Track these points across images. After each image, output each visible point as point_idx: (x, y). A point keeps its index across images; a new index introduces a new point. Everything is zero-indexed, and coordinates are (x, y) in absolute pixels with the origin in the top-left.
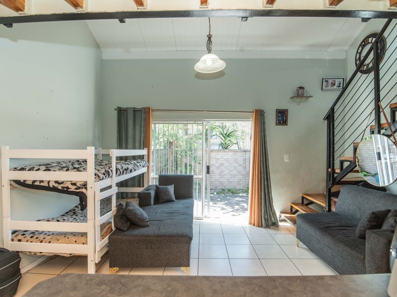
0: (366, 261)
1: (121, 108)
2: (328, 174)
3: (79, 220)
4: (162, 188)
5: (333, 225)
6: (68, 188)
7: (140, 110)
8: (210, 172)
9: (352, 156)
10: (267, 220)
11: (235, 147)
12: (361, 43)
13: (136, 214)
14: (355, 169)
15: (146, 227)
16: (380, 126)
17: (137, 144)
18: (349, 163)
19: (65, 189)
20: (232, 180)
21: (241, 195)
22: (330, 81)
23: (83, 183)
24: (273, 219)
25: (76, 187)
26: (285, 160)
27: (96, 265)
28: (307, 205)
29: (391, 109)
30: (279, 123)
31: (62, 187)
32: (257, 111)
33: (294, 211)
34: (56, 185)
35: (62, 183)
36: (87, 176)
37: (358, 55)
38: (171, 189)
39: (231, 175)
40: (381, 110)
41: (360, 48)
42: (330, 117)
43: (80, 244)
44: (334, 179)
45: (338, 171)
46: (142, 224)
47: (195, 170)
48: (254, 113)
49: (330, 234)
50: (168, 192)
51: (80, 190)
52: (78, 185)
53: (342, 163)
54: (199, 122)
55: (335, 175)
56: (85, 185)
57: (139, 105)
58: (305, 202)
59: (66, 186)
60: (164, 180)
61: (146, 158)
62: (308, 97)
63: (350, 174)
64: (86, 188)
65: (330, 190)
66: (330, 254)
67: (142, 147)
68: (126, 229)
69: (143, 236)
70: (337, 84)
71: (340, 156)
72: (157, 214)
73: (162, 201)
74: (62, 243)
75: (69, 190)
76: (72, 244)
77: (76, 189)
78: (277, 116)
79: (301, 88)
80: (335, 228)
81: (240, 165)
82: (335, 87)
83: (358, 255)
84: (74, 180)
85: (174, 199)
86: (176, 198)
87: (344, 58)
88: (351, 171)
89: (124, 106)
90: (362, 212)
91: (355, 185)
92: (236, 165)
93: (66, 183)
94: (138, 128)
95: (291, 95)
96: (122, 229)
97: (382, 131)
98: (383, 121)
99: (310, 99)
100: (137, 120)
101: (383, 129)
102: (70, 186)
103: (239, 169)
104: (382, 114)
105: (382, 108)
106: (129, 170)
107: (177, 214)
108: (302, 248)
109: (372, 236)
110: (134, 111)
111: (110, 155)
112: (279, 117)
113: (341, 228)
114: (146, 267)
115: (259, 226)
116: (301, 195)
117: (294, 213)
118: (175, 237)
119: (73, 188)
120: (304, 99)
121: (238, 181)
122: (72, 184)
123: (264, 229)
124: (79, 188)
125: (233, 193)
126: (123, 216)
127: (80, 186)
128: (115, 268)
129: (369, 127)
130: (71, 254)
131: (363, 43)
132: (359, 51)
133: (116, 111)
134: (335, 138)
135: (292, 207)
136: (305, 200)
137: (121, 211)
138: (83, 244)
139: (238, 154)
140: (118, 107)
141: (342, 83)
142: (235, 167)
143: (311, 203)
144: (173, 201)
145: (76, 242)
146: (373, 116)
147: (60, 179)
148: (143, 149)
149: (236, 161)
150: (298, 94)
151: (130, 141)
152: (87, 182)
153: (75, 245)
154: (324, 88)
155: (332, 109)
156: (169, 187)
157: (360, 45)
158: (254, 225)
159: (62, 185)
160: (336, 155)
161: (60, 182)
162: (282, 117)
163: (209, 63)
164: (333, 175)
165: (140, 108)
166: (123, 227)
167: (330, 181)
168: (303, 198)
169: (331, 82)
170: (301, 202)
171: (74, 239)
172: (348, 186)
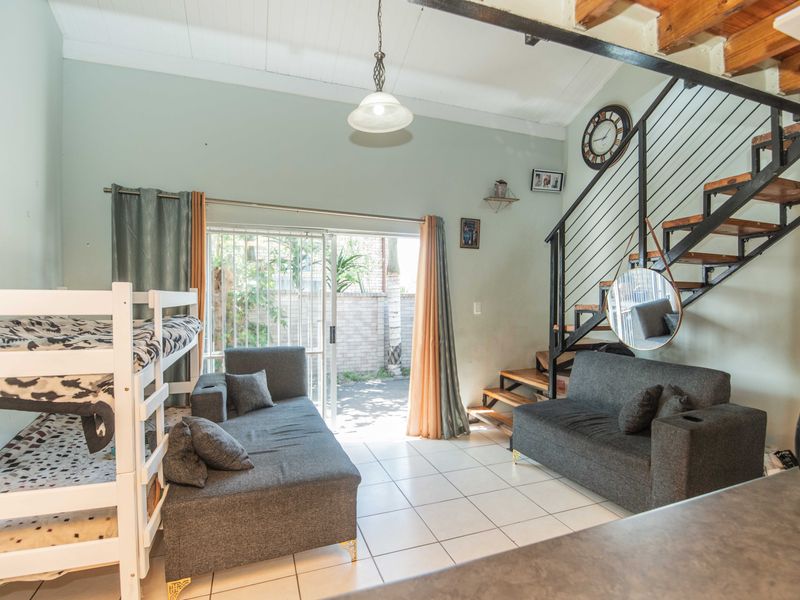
0: (652, 467)
1: (121, 188)
2: (553, 335)
3: (40, 481)
4: (244, 380)
5: (578, 419)
6: (52, 395)
7: (175, 198)
8: (337, 340)
9: (597, 302)
10: (451, 425)
11: (353, 288)
12: (594, 118)
13: (221, 443)
14: (603, 324)
15: (247, 469)
16: (646, 257)
17: (169, 280)
18: (591, 315)
19: (44, 399)
20: (349, 355)
21: (370, 382)
22: (544, 176)
23: (99, 378)
24: (459, 421)
25: (78, 391)
26: (475, 313)
27: (143, 583)
28: (509, 389)
29: (665, 229)
30: (466, 243)
31: (33, 395)
32: (431, 218)
33: (489, 401)
34: (13, 390)
35: (34, 382)
36: (113, 360)
37: (587, 137)
38: (261, 378)
39: (349, 344)
40: (648, 230)
41: (592, 126)
42: (557, 239)
43: (91, 540)
44: (564, 342)
45: (571, 328)
46: (236, 465)
47: (273, 337)
48: (426, 223)
49: (583, 434)
50: (258, 386)
51: (91, 399)
52: (85, 384)
53: (578, 314)
54: (314, 234)
55: (567, 336)
56: (107, 385)
57: (172, 186)
58: (507, 384)
59: (46, 390)
60: (239, 361)
61: (194, 312)
62: (511, 201)
63: (592, 332)
64: (111, 392)
65: (555, 361)
66: (586, 467)
67: (183, 286)
68: (202, 482)
69: (252, 491)
70: (552, 182)
71: (575, 305)
72: (254, 439)
73: (247, 409)
74: (33, 547)
75: (57, 400)
76: (68, 543)
77: (77, 396)
78: (463, 231)
79: (501, 182)
80: (585, 424)
81: (366, 324)
82: (550, 187)
83: (639, 461)
84: (71, 372)
85: (271, 402)
86: (275, 399)
87: (563, 139)
88: (595, 328)
89: (130, 183)
90: (615, 392)
91: (593, 349)
92: (358, 324)
93: (46, 383)
94: (169, 240)
95: (485, 193)
96: (195, 482)
97: (649, 264)
98: (651, 247)
99: (515, 203)
100: (166, 220)
101: (649, 260)
102: (60, 390)
103: (364, 332)
104: (650, 237)
105: (650, 227)
106: (182, 340)
107: (299, 434)
108: (522, 465)
109: (663, 427)
110: (160, 198)
111: (150, 306)
112: (465, 232)
113: (592, 422)
114: (260, 560)
115: (437, 438)
116: (500, 373)
117: (490, 406)
118: (327, 480)
119: (68, 395)
120: (504, 203)
121: (363, 355)
122: (65, 383)
123: (448, 442)
124: (87, 393)
125: (354, 380)
126: (189, 451)
127: (90, 388)
128: (181, 581)
129: (627, 258)
130: (60, 573)
131: (596, 119)
132: (590, 131)
133: (110, 195)
134: (566, 274)
135: (485, 396)
136: (506, 381)
137: (183, 441)
138: (101, 537)
139: (363, 302)
140: (116, 187)
141: (559, 181)
142: (356, 329)
143: (517, 384)
144: (270, 406)
145: (77, 536)
146: (636, 239)
147: (24, 374)
148: (187, 290)
149: (358, 316)
150: (496, 193)
151: (149, 271)
152: (112, 374)
153: (77, 545)
154: (534, 187)
155: (561, 225)
156: (256, 376)
157: (591, 120)
158: (427, 436)
159: (32, 389)
160: (569, 302)
161: (24, 381)
162: (471, 233)
163: (379, 112)
164: (563, 336)
165: (177, 191)
166: (194, 479)
167: (556, 345)
168: (502, 378)
169: (544, 178)
170: (498, 385)
171: (70, 530)
172: (586, 353)
